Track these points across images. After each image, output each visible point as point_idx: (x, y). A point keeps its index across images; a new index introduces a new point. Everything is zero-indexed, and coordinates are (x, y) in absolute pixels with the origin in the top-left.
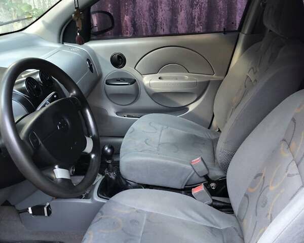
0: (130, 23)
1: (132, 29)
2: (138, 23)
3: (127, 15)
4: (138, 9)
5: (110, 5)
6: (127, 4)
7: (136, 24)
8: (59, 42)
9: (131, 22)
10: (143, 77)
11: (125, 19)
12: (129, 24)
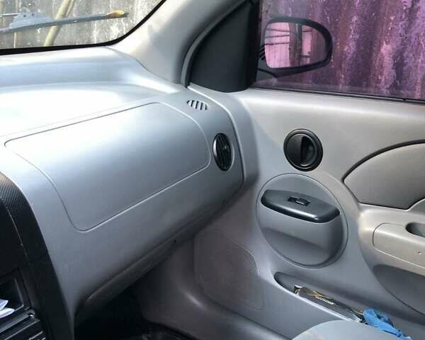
0: (392, 61)
1: (393, 72)
2: (409, 62)
3: (387, 43)
4: (417, 31)
5: (355, 18)
6: (392, 18)
7: (405, 65)
8: (177, 81)
9: (394, 58)
10: (360, 209)
11: (382, 50)
12: (388, 62)
